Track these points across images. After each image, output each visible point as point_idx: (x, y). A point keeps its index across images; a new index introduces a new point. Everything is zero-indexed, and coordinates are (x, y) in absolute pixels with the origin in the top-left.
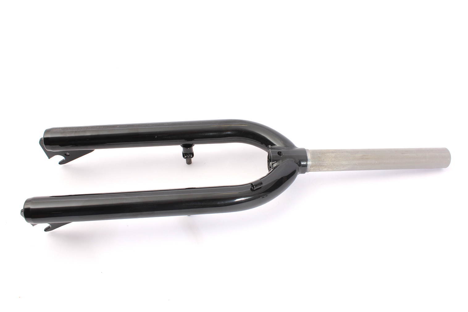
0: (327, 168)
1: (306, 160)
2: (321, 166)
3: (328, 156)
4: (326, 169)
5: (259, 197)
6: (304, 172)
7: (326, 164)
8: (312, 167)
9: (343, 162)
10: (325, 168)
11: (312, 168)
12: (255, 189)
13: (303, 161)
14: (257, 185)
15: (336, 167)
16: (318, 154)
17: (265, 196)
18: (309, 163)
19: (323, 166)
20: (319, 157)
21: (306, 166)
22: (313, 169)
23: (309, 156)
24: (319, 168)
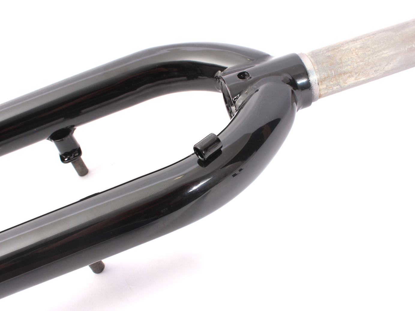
0: (355, 76)
1: (305, 74)
2: (340, 74)
3: (347, 49)
4: (353, 78)
5: (225, 176)
6: (307, 102)
7: (349, 67)
8: (321, 82)
9: (385, 52)
10: (349, 77)
11: (322, 84)
12: (206, 157)
13: (300, 76)
14: (208, 147)
15: (372, 68)
16: (325, 52)
17: (237, 172)
18: (313, 78)
19: (345, 73)
20: (329, 57)
21: (308, 86)
22: (325, 87)
23: (308, 65)
24: (336, 80)
